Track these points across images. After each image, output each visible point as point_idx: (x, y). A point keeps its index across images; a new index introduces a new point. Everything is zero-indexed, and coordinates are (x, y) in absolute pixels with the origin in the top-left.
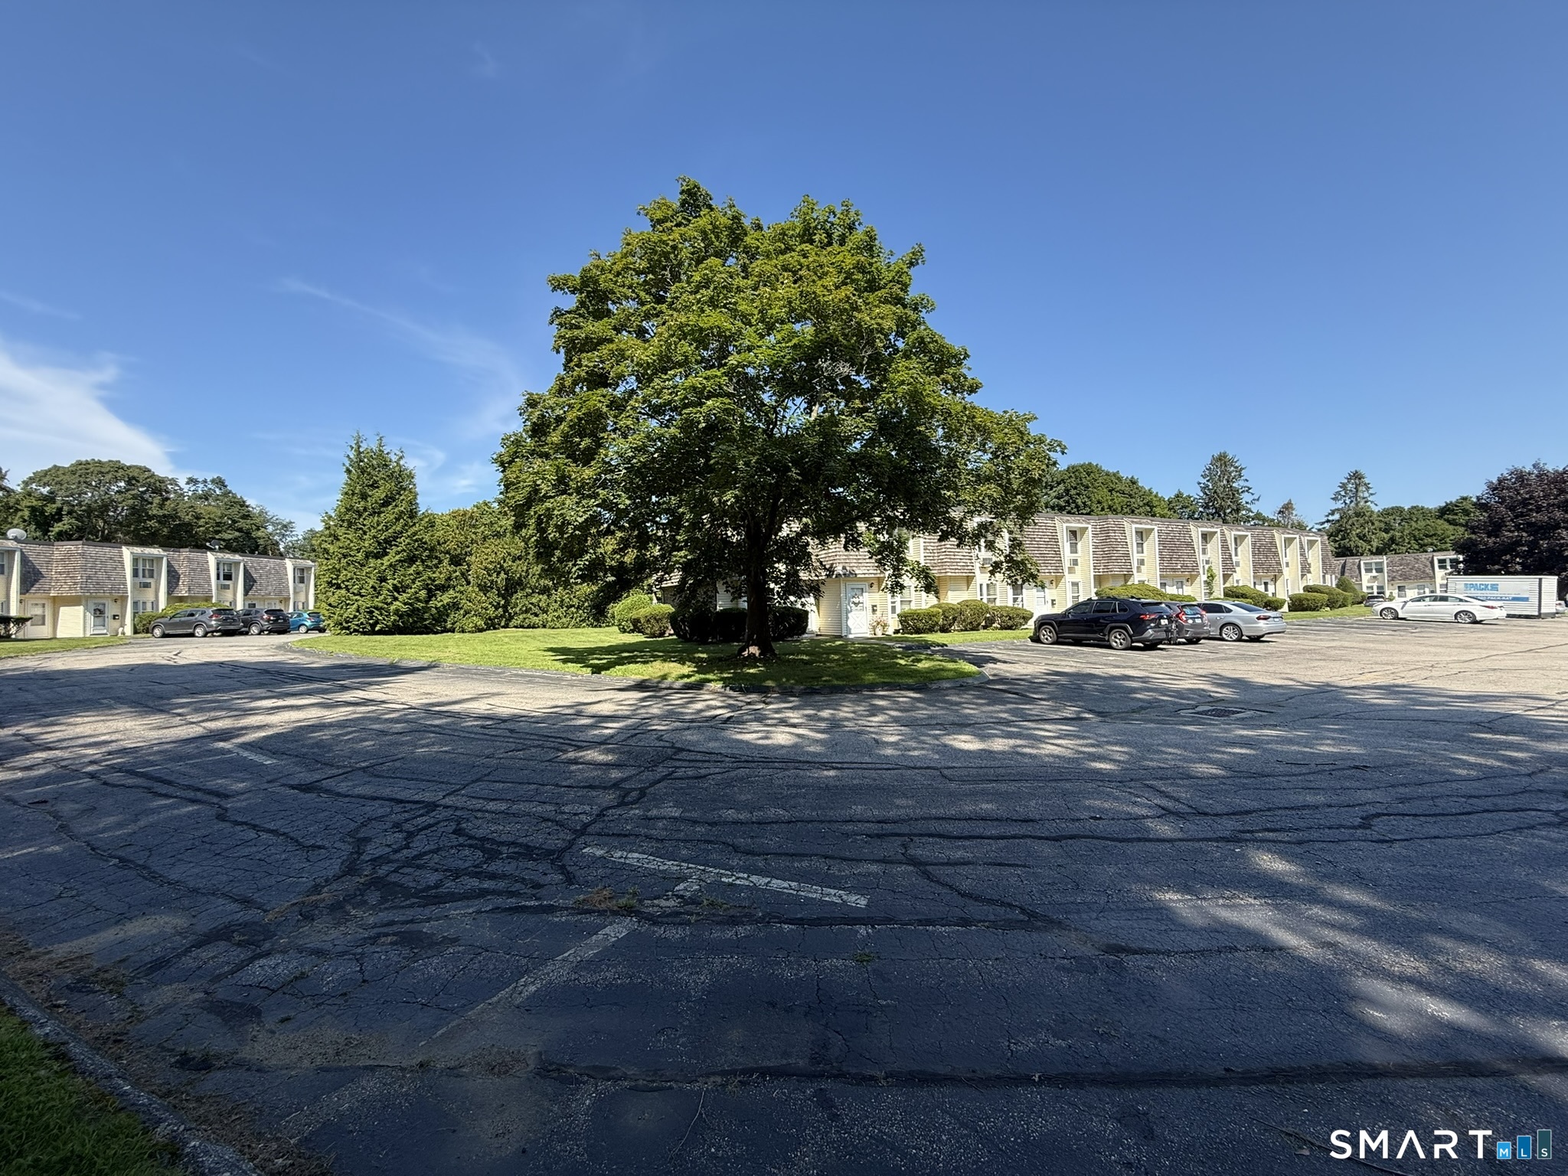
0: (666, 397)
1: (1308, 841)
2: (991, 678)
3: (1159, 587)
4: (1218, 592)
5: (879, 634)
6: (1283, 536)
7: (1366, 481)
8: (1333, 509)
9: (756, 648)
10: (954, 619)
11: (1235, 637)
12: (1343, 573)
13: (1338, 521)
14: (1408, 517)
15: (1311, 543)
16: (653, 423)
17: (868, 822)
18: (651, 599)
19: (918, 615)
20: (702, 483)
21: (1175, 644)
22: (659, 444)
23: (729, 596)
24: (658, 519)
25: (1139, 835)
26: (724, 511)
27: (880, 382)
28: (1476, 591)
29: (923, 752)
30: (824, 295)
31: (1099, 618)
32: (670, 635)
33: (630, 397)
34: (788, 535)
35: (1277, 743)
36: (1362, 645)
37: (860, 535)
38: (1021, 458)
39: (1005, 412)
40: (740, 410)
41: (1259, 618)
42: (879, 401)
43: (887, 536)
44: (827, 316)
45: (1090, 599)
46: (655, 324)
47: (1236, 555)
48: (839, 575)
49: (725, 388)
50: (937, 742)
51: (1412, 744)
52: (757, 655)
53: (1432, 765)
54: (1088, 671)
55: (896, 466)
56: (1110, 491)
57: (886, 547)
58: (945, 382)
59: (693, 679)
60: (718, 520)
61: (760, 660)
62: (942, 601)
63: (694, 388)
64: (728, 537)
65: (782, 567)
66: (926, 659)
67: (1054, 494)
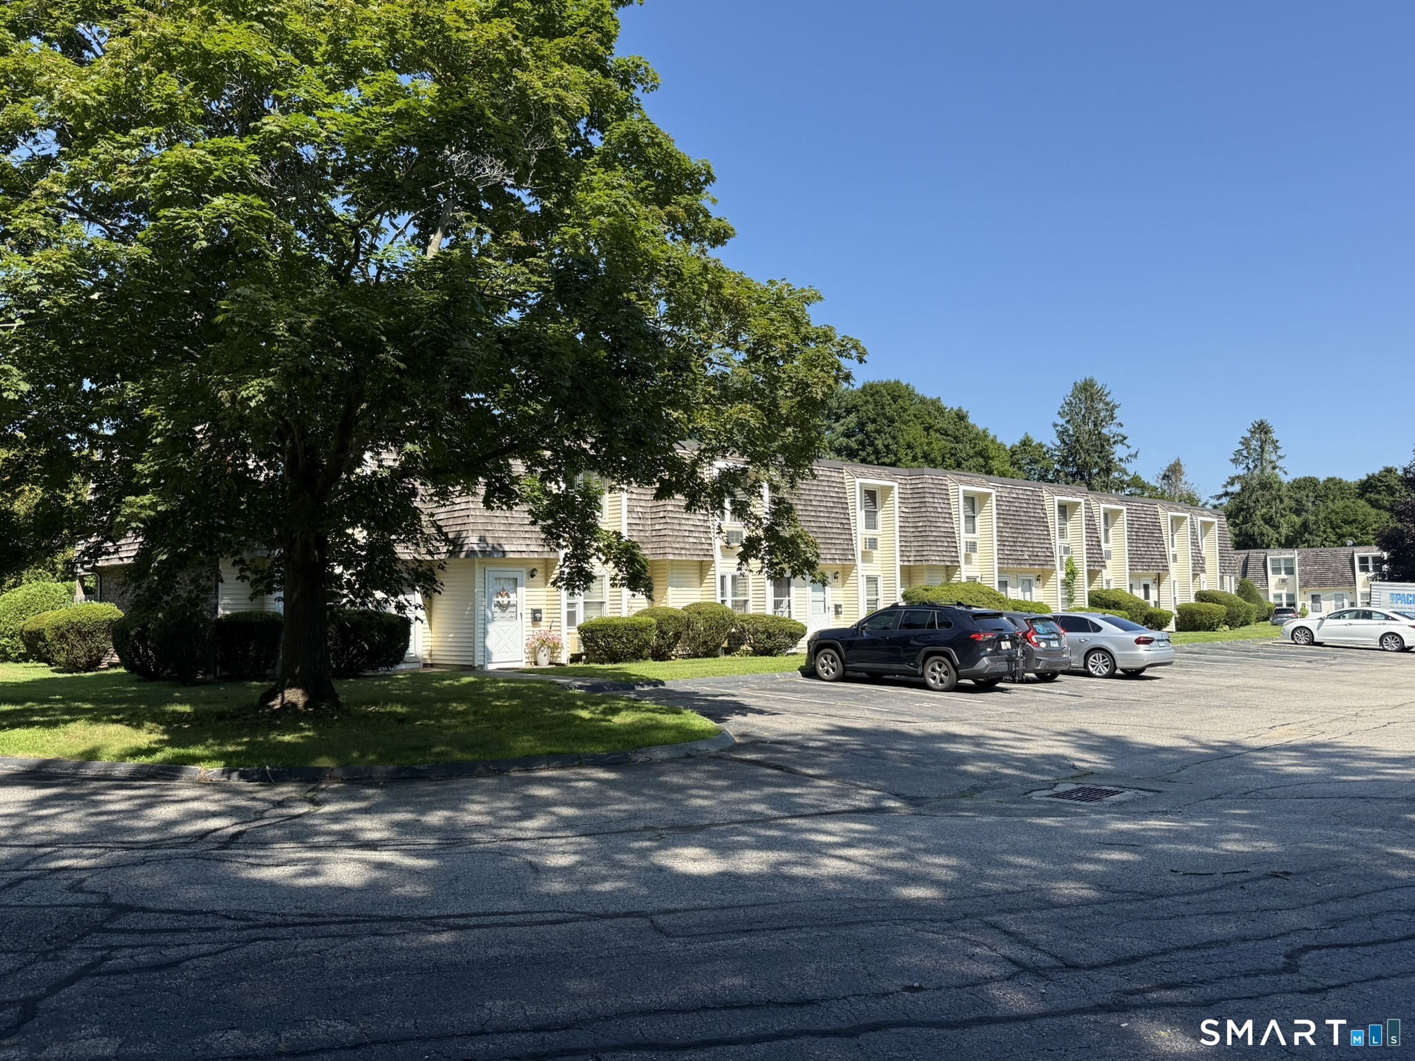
0: (125, 180)
1: (1219, 1000)
2: (737, 740)
3: (997, 588)
4: (1082, 600)
5: (544, 663)
6: (1170, 514)
7: (1275, 436)
8: (1233, 475)
9: (300, 692)
10: (677, 636)
11: (1105, 671)
12: (1244, 574)
13: (1239, 494)
14: (1323, 493)
15: (1207, 526)
16: (92, 233)
17: (516, 1031)
18: (71, 592)
19: (616, 627)
20: (194, 359)
21: (1022, 682)
22: (103, 274)
23: (245, 589)
24: (95, 426)
25: (981, 1013)
26: (241, 418)
27: (559, 205)
28: (1403, 605)
29: (620, 884)
30: (458, 29)
31: (908, 638)
32: (112, 665)
33: (42, 173)
34: (374, 473)
35: (1169, 840)
36: (1271, 684)
37: (515, 480)
38: (796, 363)
39: (771, 282)
40: (283, 224)
41: (1138, 641)
42: (557, 239)
43: (563, 486)
44: (464, 69)
45: (895, 606)
46: (107, 30)
47: (1107, 541)
48: (471, 553)
49: (253, 176)
50: (643, 863)
51: (1340, 834)
52: (300, 705)
53: (1366, 866)
54: (892, 726)
55: (584, 360)
56: (927, 429)
57: (562, 503)
58: (672, 219)
59: (159, 757)
60: (227, 436)
61: (304, 716)
62: (656, 605)
63: (186, 168)
64: (247, 470)
65: (360, 535)
66: (627, 708)
67: (842, 429)
